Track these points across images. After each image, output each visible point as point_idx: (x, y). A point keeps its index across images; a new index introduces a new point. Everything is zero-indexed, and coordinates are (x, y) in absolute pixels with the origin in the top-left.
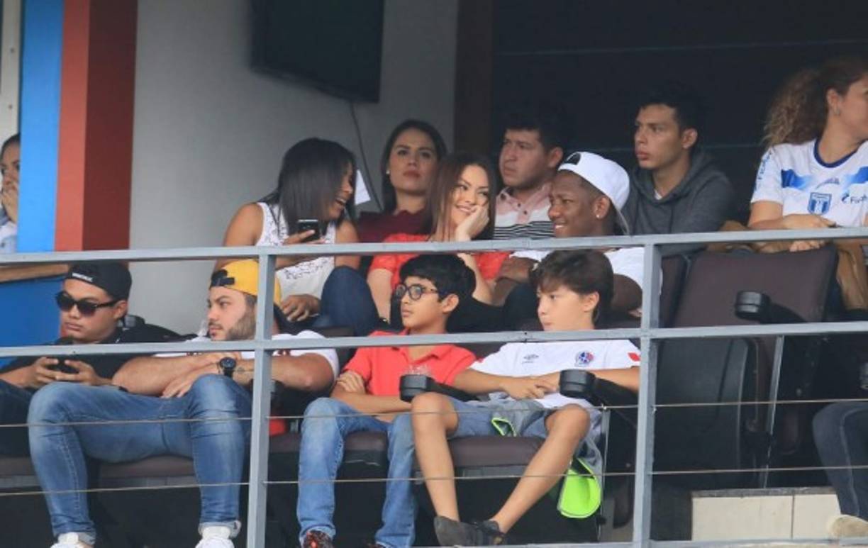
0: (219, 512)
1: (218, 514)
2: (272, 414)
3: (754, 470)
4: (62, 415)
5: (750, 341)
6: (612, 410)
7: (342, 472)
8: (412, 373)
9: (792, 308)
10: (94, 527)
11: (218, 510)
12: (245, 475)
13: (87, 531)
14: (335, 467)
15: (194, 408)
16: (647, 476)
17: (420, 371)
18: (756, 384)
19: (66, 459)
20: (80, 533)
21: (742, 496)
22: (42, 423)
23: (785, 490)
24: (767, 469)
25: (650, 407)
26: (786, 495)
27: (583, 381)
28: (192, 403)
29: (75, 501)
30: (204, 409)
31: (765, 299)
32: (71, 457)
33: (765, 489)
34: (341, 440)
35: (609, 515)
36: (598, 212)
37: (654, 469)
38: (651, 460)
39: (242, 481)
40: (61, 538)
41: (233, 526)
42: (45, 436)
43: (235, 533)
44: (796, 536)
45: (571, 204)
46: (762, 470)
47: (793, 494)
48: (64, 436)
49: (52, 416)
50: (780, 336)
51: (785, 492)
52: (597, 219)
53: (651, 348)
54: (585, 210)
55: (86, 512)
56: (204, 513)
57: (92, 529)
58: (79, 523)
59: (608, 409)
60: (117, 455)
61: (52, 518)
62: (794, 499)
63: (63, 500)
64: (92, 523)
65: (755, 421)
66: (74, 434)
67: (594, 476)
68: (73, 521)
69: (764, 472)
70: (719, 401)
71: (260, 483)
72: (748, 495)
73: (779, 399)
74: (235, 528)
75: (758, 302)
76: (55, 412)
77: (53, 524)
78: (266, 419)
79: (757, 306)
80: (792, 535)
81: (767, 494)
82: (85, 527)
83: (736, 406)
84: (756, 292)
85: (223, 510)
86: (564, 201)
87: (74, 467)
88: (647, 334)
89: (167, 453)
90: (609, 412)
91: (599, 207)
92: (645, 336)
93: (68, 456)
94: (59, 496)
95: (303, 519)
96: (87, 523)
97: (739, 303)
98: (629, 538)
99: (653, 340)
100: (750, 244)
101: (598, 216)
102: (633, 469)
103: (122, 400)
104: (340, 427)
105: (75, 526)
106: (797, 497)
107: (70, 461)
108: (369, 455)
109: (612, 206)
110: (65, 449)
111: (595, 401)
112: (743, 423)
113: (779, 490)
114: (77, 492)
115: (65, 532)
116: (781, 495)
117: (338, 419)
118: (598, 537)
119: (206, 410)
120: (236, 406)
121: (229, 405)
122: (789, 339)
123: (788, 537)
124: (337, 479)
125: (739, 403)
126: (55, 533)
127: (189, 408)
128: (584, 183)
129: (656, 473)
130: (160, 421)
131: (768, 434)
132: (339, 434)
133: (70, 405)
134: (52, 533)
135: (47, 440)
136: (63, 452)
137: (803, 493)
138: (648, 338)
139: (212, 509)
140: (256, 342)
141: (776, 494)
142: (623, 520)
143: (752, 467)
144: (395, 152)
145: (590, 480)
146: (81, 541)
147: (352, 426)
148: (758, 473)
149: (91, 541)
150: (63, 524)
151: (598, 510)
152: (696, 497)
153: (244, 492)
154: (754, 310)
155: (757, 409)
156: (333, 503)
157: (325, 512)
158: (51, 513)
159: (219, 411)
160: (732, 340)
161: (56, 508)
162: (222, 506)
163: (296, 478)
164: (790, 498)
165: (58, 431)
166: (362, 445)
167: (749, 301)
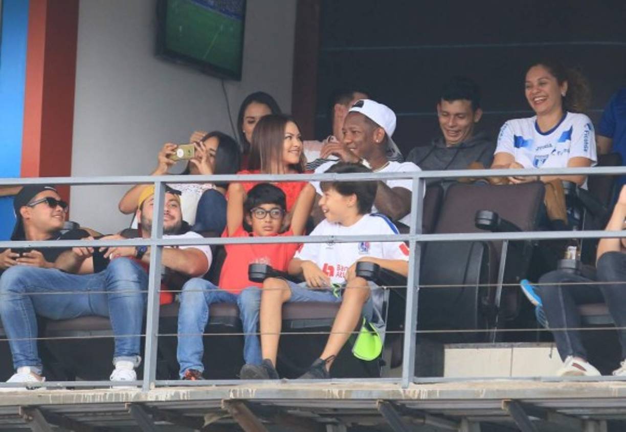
0: (127, 349)
1: (126, 351)
2: (162, 289)
3: (487, 330)
4: (21, 287)
5: (485, 244)
6: (390, 289)
7: (208, 329)
8: (257, 262)
9: (514, 223)
10: (42, 363)
11: (126, 348)
12: (143, 330)
13: (37, 365)
14: (203, 326)
15: (110, 280)
16: (412, 334)
17: (263, 261)
18: (488, 273)
19: (23, 317)
20: (33, 367)
21: (477, 348)
22: (7, 292)
23: (506, 344)
24: (496, 330)
25: (415, 287)
26: (508, 347)
27: (371, 269)
28: (109, 275)
29: (29, 345)
30: (117, 279)
31: (496, 216)
32: (27, 315)
33: (494, 344)
34: (207, 307)
35: (388, 359)
36: (377, 138)
37: (418, 329)
38: (416, 323)
39: (142, 334)
40: (19, 370)
41: (136, 360)
42: (9, 301)
43: (137, 365)
44: (513, 376)
45: (358, 134)
46: (492, 330)
47: (512, 347)
48: (22, 301)
49: (15, 288)
50: (506, 240)
51: (506, 346)
52: (376, 143)
53: (416, 247)
54: (368, 137)
55: (36, 352)
56: (117, 350)
57: (40, 364)
58: (31, 360)
59: (387, 289)
60: (58, 315)
61: (13, 356)
62: (512, 351)
63: (21, 344)
64: (40, 360)
65: (488, 298)
66: (29, 300)
67: (377, 334)
68: (27, 358)
69: (494, 332)
70: (464, 283)
71: (153, 335)
72: (482, 347)
73: (504, 282)
74: (137, 361)
75: (490, 218)
76: (17, 285)
77: (14, 360)
78: (158, 292)
79: (489, 220)
80: (511, 375)
81: (494, 347)
82: (35, 363)
83: (475, 287)
84: (490, 211)
85: (129, 348)
86: (354, 132)
87: (29, 323)
88: (414, 238)
89: (91, 315)
90: (389, 291)
91: (378, 135)
92: (412, 239)
93: (25, 315)
94: (19, 342)
95: (182, 361)
96: (36, 360)
97: (477, 218)
98: (400, 375)
99: (418, 242)
100: (486, 178)
101: (377, 141)
102: (403, 329)
103: (62, 277)
104: (206, 298)
105: (29, 362)
106: (515, 349)
107: (26, 318)
108: (227, 319)
109: (386, 135)
110: (23, 310)
111: (379, 283)
112: (480, 298)
113: (502, 344)
114: (31, 339)
115: (22, 366)
116: (504, 347)
117: (205, 293)
118: (381, 374)
119: (118, 280)
120: (139, 278)
121: (134, 277)
122: (512, 243)
123: (508, 376)
124: (205, 333)
125: (477, 285)
126: (15, 366)
127: (107, 279)
128: (368, 120)
129: (419, 332)
130: (87, 292)
131: (496, 306)
132: (206, 303)
133: (28, 280)
134: (13, 367)
135: (11, 304)
136: (22, 312)
137: (519, 346)
138: (415, 241)
139: (122, 347)
140: (152, 240)
141: (500, 347)
142: (397, 363)
143: (485, 328)
144: (246, 121)
145: (375, 337)
146: (33, 372)
147: (215, 298)
148: (489, 333)
149: (39, 372)
150: (21, 360)
151: (380, 356)
152: (447, 348)
153: (143, 340)
154: (488, 223)
155: (489, 290)
156: (202, 349)
157: (197, 356)
158: (13, 353)
159: (127, 280)
160: (473, 243)
161: (16, 349)
162: (129, 345)
163: (176, 332)
164: (510, 350)
165: (18, 298)
166: (222, 312)
167: (484, 217)
